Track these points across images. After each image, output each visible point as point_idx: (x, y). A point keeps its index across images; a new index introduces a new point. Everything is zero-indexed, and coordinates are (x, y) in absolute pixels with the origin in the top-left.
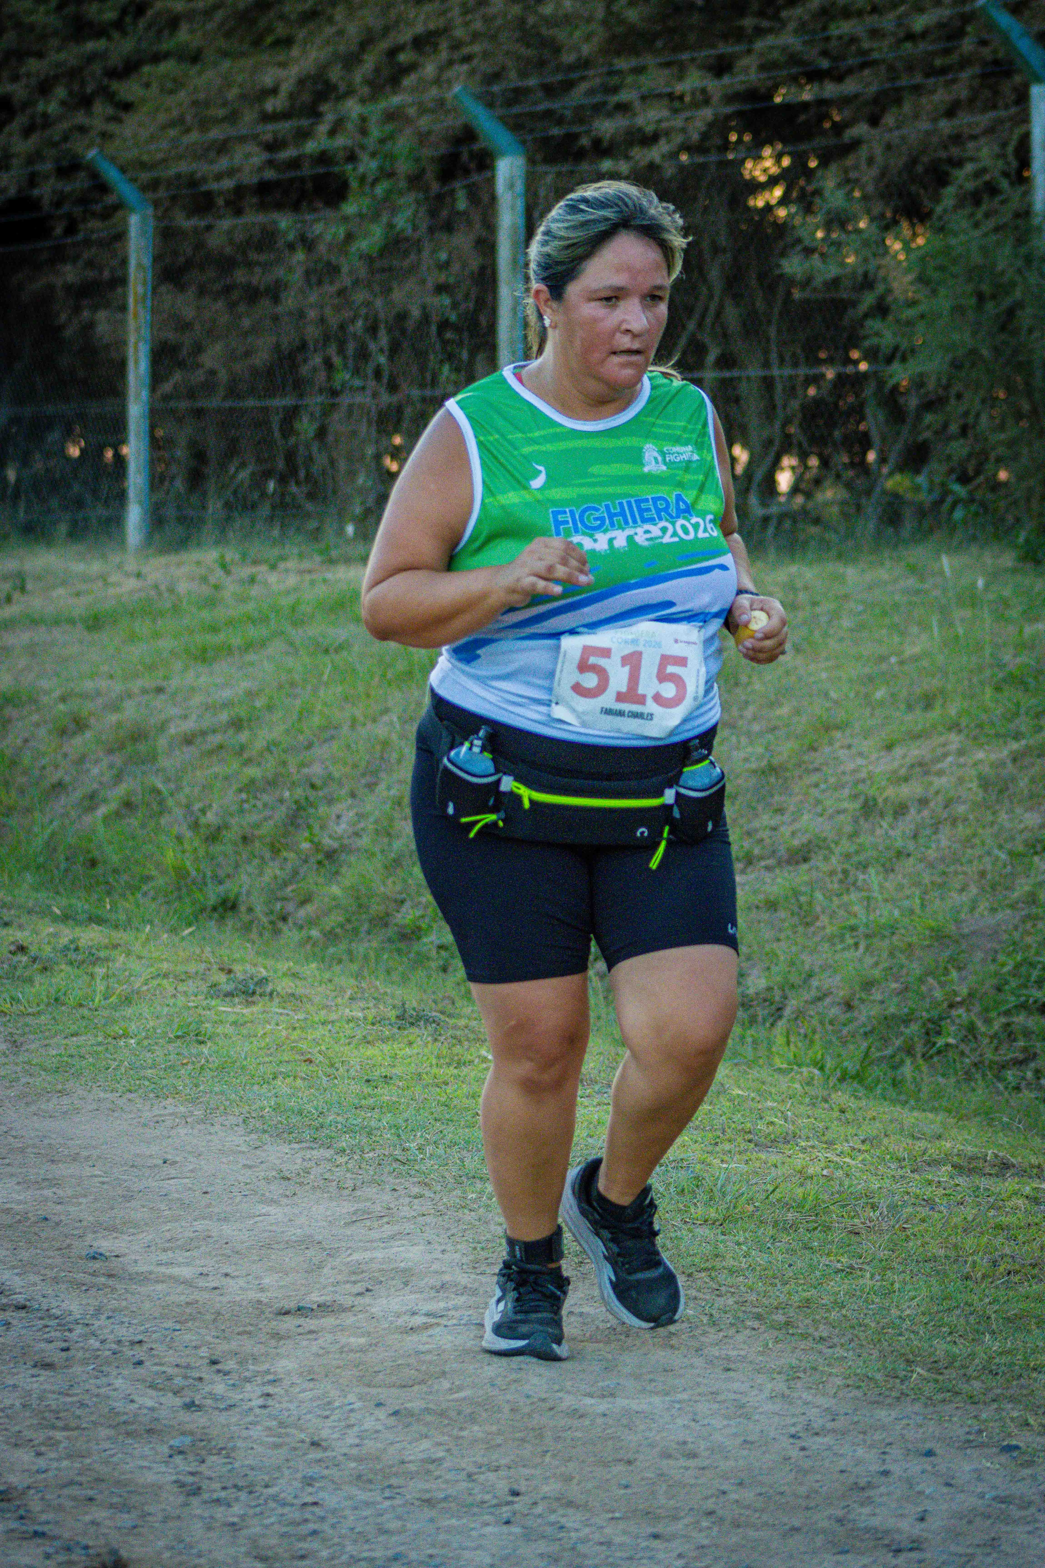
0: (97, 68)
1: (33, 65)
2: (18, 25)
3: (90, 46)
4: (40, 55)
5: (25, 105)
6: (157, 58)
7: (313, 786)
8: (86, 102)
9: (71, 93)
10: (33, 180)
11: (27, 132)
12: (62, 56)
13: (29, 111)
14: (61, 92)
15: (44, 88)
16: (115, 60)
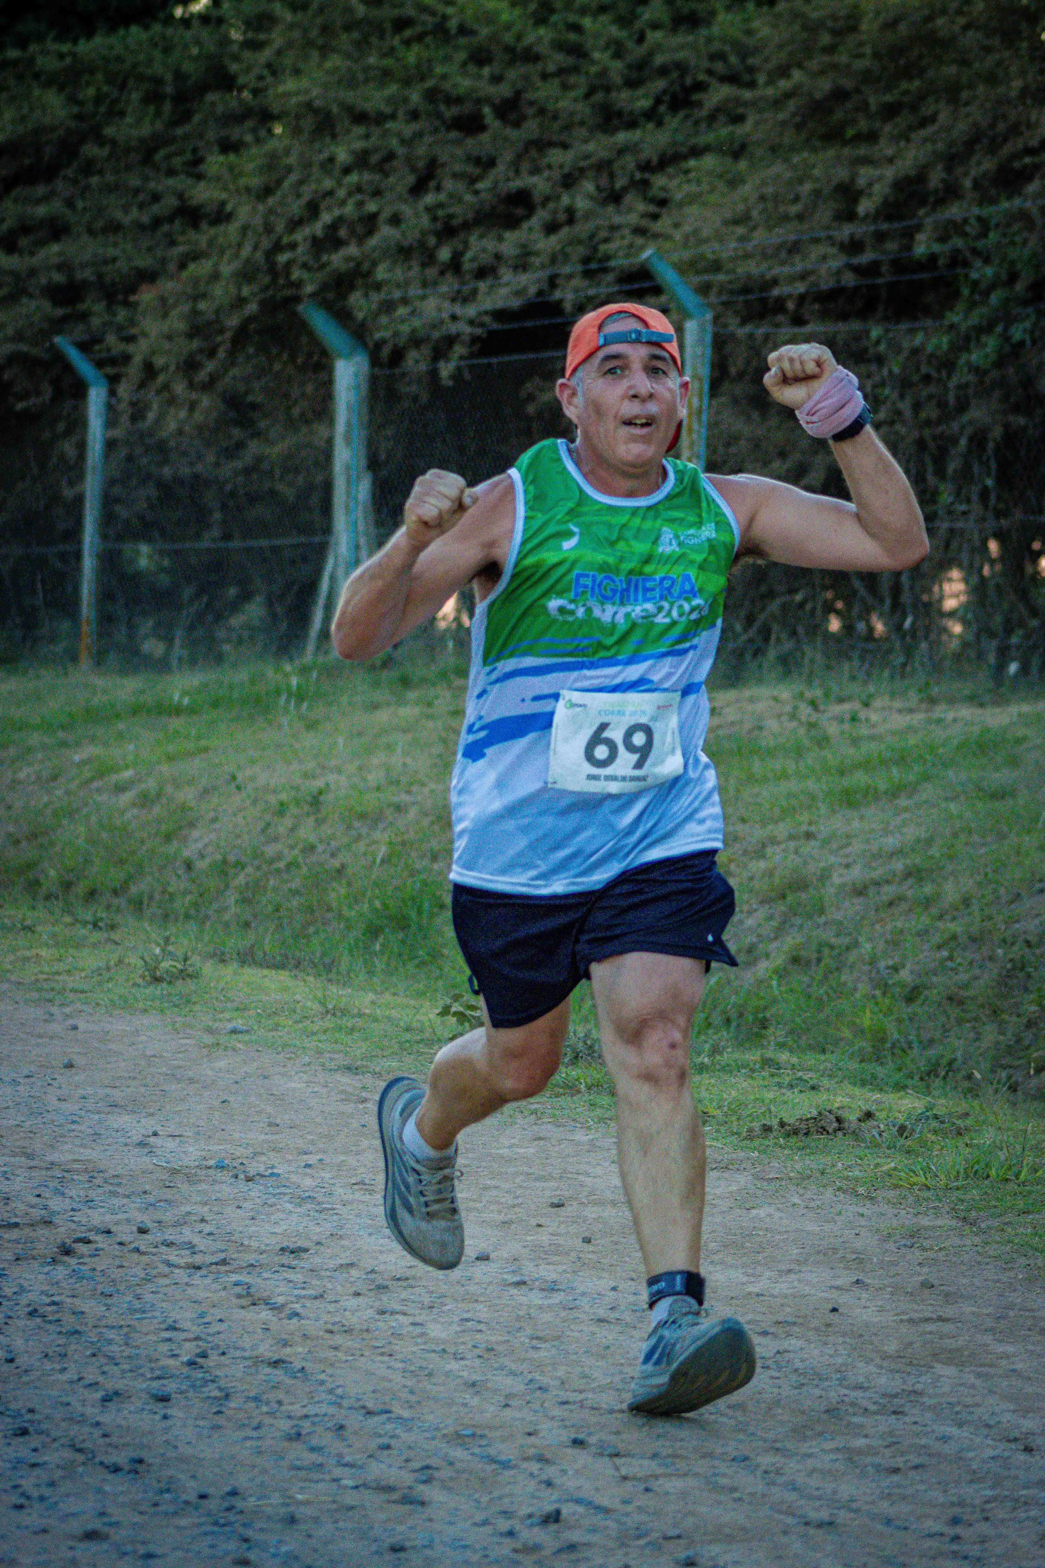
0: (629, 161)
1: (556, 156)
2: (542, 112)
3: (622, 137)
4: (565, 146)
5: (547, 199)
6: (696, 152)
7: (1028, 943)
8: (615, 198)
9: (598, 188)
10: (553, 282)
11: (551, 228)
12: (591, 147)
13: (551, 205)
14: (589, 186)
15: (569, 181)
16: (648, 153)
